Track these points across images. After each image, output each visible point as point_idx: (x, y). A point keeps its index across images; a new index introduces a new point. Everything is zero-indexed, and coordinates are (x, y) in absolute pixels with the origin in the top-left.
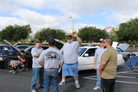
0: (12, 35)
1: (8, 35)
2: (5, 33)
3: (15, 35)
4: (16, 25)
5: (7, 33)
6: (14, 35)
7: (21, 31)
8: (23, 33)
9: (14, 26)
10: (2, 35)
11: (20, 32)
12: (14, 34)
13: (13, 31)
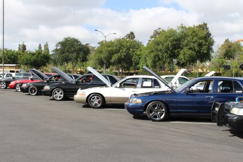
0: (176, 51)
1: (166, 52)
2: (160, 47)
3: (182, 52)
4: (182, 27)
5: (163, 48)
6: (178, 52)
7: (196, 41)
8: (200, 45)
9: (177, 31)
10: (153, 51)
11: (194, 42)
12: (179, 50)
13: (176, 41)
